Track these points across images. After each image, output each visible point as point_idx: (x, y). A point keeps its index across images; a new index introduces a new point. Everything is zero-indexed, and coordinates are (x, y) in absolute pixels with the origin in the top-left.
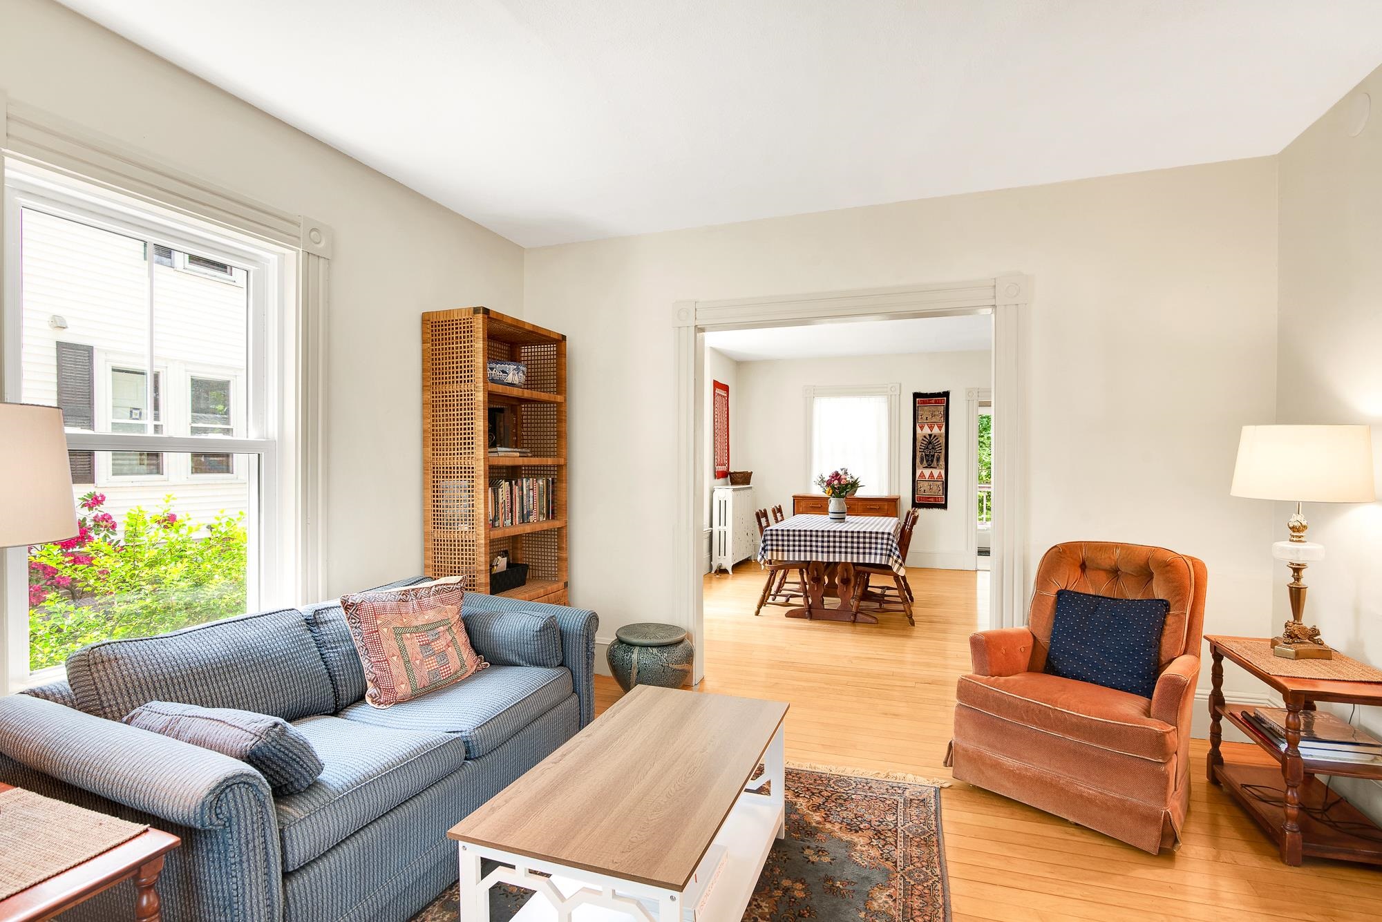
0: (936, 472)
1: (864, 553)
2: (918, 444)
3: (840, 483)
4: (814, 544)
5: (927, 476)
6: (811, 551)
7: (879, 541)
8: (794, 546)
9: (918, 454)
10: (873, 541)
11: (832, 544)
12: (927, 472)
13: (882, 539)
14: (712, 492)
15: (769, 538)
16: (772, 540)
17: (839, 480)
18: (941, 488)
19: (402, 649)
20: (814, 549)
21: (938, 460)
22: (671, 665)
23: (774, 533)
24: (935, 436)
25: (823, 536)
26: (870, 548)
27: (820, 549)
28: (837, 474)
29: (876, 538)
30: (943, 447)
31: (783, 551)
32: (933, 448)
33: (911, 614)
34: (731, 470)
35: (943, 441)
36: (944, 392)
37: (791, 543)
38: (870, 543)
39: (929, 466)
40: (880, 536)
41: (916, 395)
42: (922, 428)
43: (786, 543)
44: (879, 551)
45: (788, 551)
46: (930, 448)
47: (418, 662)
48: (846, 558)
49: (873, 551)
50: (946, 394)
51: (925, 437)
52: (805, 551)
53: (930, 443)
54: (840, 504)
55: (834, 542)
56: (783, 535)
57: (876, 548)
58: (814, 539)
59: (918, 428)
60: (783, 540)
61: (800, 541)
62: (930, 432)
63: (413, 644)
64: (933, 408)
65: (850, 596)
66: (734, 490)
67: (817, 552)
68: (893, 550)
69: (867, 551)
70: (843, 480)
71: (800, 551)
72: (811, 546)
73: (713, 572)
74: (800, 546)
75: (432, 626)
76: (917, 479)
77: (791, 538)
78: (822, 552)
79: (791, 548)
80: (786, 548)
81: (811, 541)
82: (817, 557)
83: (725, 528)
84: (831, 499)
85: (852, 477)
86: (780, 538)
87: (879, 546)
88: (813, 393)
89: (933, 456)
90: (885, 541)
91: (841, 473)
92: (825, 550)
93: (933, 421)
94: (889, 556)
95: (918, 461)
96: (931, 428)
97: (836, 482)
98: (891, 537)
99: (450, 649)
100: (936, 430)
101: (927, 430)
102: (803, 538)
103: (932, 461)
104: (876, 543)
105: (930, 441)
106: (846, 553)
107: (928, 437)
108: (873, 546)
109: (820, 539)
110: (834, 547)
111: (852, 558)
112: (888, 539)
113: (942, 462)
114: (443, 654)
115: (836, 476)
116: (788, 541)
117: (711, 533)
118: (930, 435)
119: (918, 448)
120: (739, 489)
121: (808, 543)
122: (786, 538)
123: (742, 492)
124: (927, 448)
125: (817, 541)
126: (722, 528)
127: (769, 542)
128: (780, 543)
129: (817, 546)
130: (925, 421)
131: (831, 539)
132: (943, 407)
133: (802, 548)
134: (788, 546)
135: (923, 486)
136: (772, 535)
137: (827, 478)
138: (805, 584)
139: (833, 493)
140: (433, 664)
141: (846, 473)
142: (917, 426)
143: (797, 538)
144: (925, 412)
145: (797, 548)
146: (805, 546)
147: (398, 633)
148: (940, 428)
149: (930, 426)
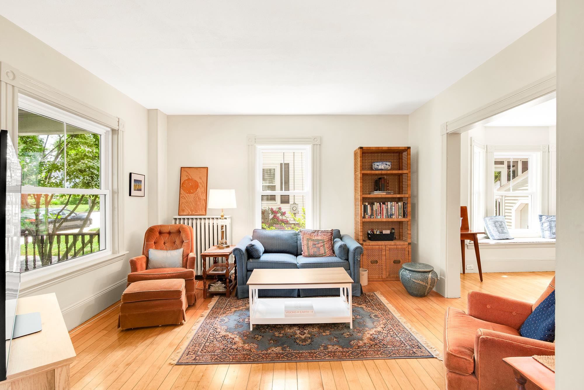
19: (308, 244)
22: (412, 279)
47: (311, 248)
63: (311, 243)
75: (318, 240)
99: (321, 247)
114: (319, 248)
140: (315, 250)
147: (308, 240)
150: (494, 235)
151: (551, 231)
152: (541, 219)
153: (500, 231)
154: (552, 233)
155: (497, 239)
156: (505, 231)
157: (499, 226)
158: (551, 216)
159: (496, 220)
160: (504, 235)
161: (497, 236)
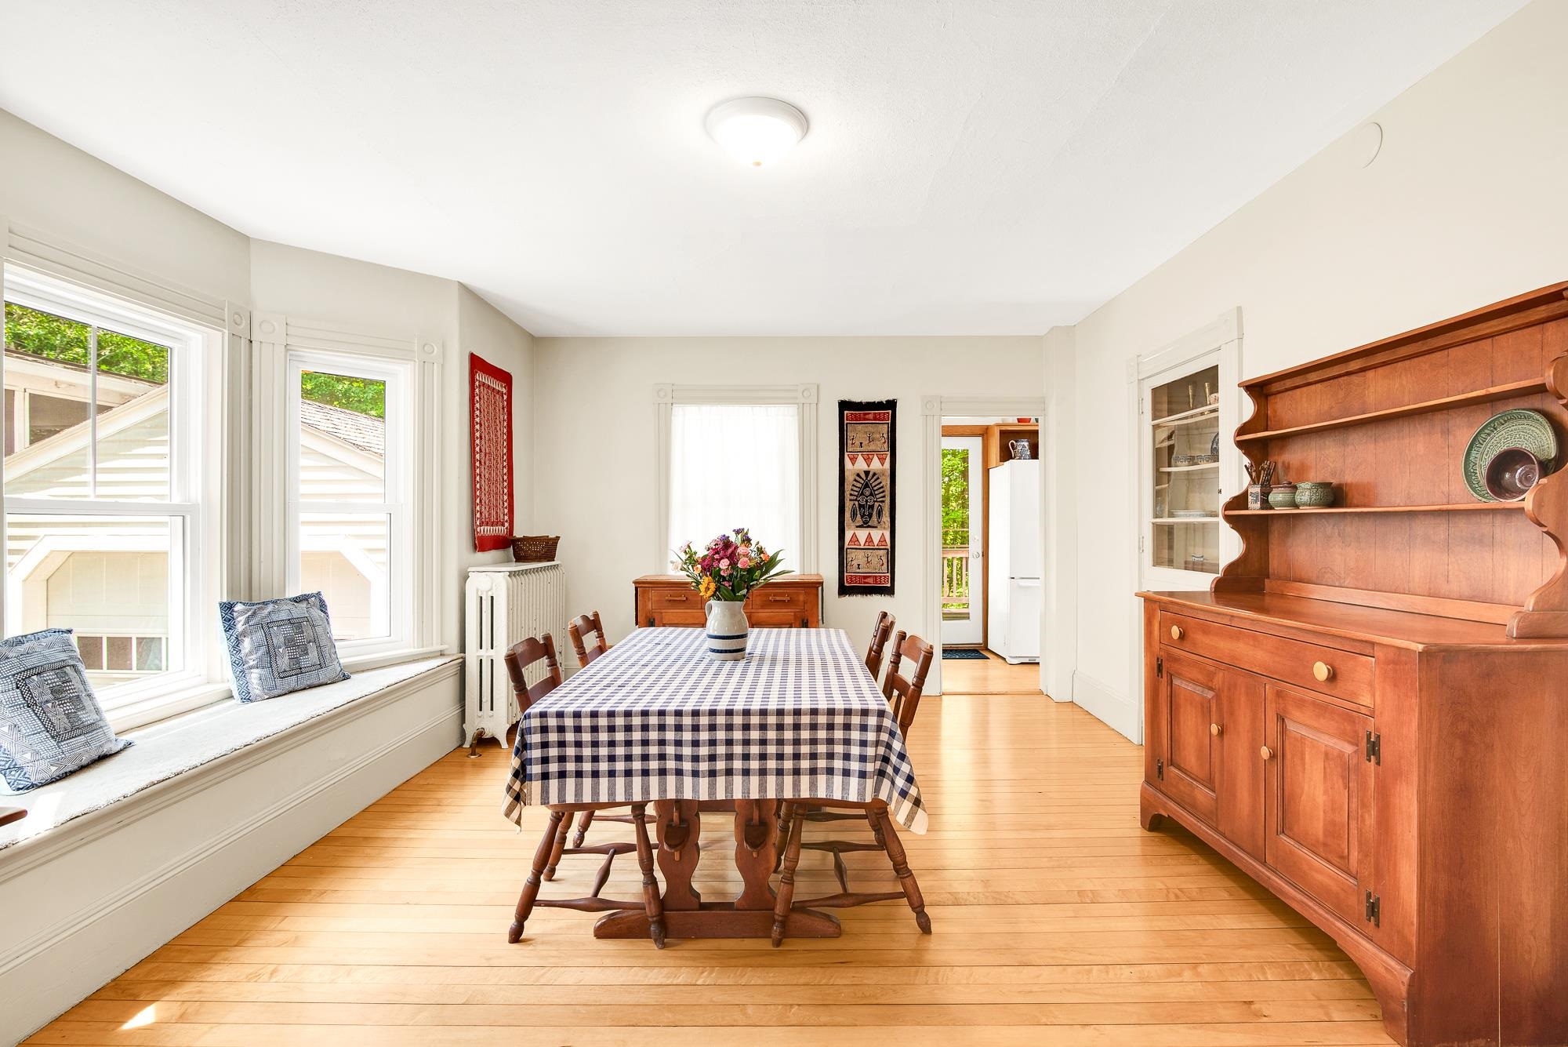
0: (876, 534)
1: (813, 771)
2: (848, 488)
3: (733, 566)
4: (670, 750)
5: (862, 541)
6: (662, 772)
7: (855, 735)
8: (612, 758)
9: (848, 505)
10: (839, 734)
11: (721, 750)
12: (862, 535)
13: (864, 728)
14: (464, 578)
15: (536, 738)
16: (545, 745)
17: (733, 558)
18: (885, 561)
20: (671, 764)
21: (880, 514)
23: (552, 722)
24: (875, 474)
25: (696, 728)
26: (830, 756)
27: (687, 766)
28: (726, 543)
29: (847, 727)
30: (888, 493)
31: (579, 774)
32: (871, 494)
33: (922, 905)
34: (518, 533)
35: (886, 482)
36: (888, 401)
37: (603, 751)
38: (830, 741)
39: (866, 525)
40: (856, 720)
41: (844, 405)
42: (853, 460)
43: (587, 752)
44: (855, 766)
45: (595, 774)
46: (867, 493)
48: (763, 787)
49: (838, 764)
50: (891, 405)
51: (858, 475)
52: (645, 773)
53: (867, 486)
54: (733, 615)
55: (729, 742)
56: (578, 729)
57: (847, 757)
58: (670, 735)
59: (847, 460)
60: (578, 744)
61: (628, 743)
62: (866, 468)
64: (870, 428)
65: (767, 869)
66: (512, 574)
67: (679, 772)
68: (894, 759)
69: (822, 763)
70: (743, 559)
71: (628, 773)
72: (662, 757)
73: (467, 745)
74: (628, 758)
76: (846, 546)
77: (603, 737)
78: (695, 774)
79: (604, 766)
80: (587, 767)
81: (662, 743)
82: (679, 788)
83: (491, 653)
84: (713, 602)
85: (760, 551)
86: (570, 737)
87: (855, 750)
88: (672, 396)
89: (872, 507)
90: (871, 736)
91: (733, 538)
92: (704, 766)
93: (870, 449)
94: (881, 773)
95: (848, 515)
96: (868, 461)
97: (724, 564)
98: (887, 723)
100: (876, 465)
101: (861, 465)
102: (637, 736)
103: (870, 516)
104: (847, 742)
105: (867, 481)
106: (763, 772)
107: (863, 476)
108: (839, 749)
109: (687, 736)
110: (729, 757)
111: (780, 787)
112: (879, 729)
113: (886, 518)
115: (725, 547)
116: (595, 744)
117: (463, 666)
118: (867, 473)
119: (847, 494)
120: (526, 572)
121: (654, 750)
122: (586, 737)
123: (533, 577)
124: (862, 494)
125: (678, 743)
126: (486, 653)
127: (536, 754)
128: (571, 751)
129: (679, 758)
130: (859, 449)
131: (721, 735)
132: (886, 426)
133: (637, 765)
134: (595, 759)
135: (856, 558)
136: (544, 730)
137: (701, 552)
138: (649, 847)
139: (718, 589)
141: (747, 540)
142: (846, 457)
143: (620, 736)
144: (858, 433)
145: (620, 766)
146: (645, 758)
148: (882, 460)
149: (866, 457)
150: (20, 763)
151: (274, 665)
152: (229, 622)
153: (61, 722)
154: (276, 674)
155: (47, 776)
156: (87, 717)
157: (50, 697)
158: (265, 603)
159: (31, 662)
160: (87, 743)
161: (43, 764)
